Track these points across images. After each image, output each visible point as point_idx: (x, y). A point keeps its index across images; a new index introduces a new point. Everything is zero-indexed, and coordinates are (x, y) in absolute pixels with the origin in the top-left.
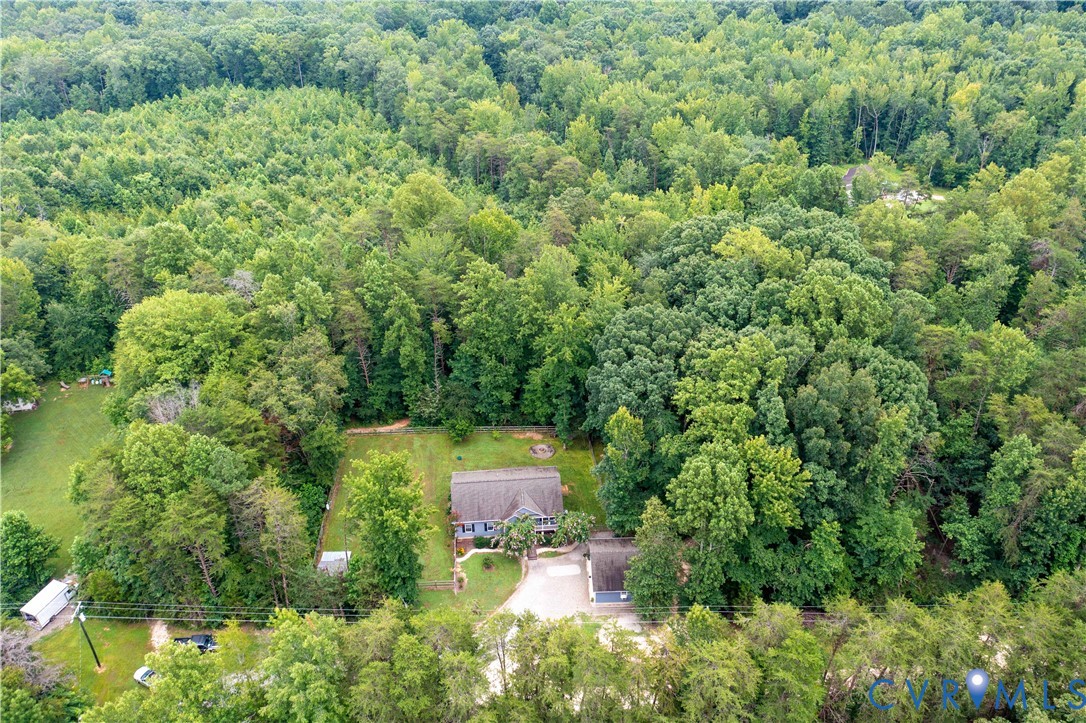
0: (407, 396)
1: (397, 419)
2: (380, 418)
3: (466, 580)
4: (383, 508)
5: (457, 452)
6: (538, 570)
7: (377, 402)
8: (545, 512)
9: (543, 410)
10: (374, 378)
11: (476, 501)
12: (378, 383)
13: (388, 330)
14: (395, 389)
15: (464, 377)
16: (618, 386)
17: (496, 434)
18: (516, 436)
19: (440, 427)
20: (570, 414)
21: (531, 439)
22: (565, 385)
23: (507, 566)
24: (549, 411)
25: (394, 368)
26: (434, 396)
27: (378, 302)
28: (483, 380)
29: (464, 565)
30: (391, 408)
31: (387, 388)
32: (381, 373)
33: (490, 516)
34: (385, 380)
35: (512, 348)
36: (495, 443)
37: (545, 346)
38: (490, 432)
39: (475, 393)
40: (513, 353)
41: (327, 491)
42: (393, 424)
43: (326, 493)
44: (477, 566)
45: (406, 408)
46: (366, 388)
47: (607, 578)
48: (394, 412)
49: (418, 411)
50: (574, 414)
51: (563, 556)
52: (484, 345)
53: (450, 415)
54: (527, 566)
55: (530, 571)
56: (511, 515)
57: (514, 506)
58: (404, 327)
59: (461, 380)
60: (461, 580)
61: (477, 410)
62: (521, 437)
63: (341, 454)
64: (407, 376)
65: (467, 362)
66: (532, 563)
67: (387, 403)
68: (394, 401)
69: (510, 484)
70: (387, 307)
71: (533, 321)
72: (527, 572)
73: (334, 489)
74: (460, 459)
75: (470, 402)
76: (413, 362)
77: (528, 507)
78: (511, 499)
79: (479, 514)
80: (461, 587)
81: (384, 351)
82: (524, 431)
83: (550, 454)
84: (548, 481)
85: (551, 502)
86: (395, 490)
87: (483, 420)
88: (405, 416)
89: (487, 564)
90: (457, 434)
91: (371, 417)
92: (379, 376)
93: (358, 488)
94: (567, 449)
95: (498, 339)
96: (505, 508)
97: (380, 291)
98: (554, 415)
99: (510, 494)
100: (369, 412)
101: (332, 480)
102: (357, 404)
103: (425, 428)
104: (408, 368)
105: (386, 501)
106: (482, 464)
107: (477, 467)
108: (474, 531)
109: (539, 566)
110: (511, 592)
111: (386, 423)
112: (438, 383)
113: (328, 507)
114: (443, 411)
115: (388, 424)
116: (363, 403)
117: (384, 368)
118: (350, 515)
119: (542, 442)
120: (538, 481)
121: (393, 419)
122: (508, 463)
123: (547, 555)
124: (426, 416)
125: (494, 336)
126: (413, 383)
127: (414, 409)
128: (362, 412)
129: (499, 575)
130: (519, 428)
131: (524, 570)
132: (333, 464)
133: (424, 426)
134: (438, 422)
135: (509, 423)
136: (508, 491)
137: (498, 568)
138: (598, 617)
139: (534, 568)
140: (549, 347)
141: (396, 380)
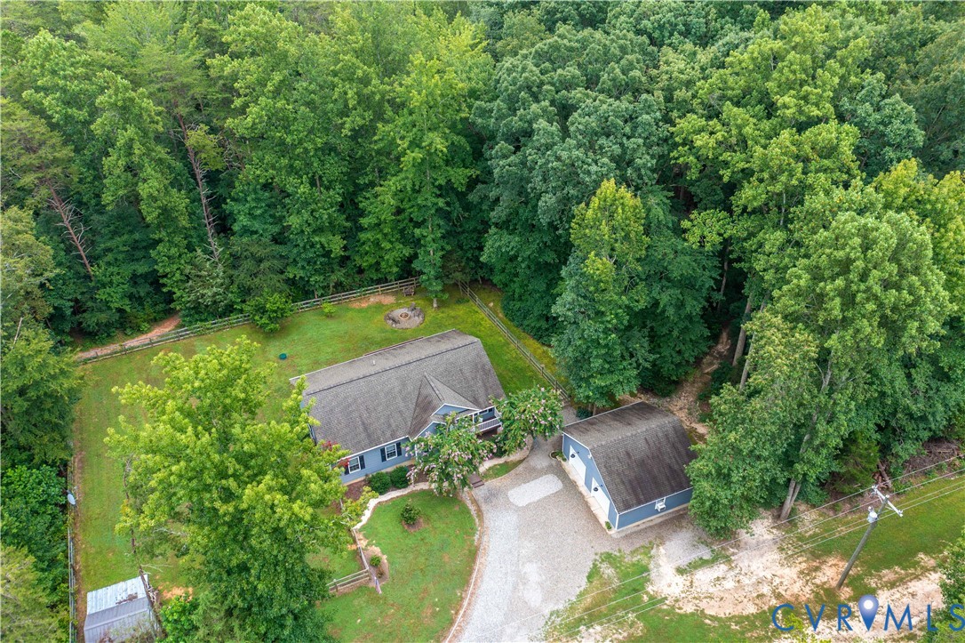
0: (165, 276)
1: (155, 321)
2: (125, 324)
3: (384, 558)
4: (232, 483)
5: (275, 348)
6: (495, 501)
7: (115, 296)
8: (476, 402)
9: (394, 253)
10: (98, 258)
11: (355, 415)
12: (109, 264)
13: (108, 155)
14: (142, 268)
15: (257, 225)
16: (576, 153)
17: (328, 307)
18: (356, 305)
19: (233, 316)
20: (443, 249)
21: (379, 306)
22: (435, 200)
23: (442, 510)
24: (407, 252)
25: (131, 232)
26: (215, 265)
27: (73, 111)
28: (294, 221)
29: (369, 530)
30: (141, 304)
31: (128, 270)
32: (109, 244)
33: (388, 434)
34: (120, 257)
35: (332, 159)
36: (329, 322)
37: (394, 139)
38: (317, 308)
39: (282, 250)
40: (334, 168)
41: (62, 470)
42: (149, 330)
43: (60, 474)
44: (392, 527)
45: (169, 298)
46: (88, 277)
47: (630, 482)
48: (149, 310)
49: (192, 297)
50: (448, 248)
51: (521, 468)
52: (284, 161)
53: (246, 292)
54: (475, 501)
55: (484, 507)
56: (426, 422)
57: (425, 406)
58: (137, 145)
59: (256, 232)
60: (375, 563)
61: (291, 276)
62: (364, 305)
63: (73, 394)
64: (160, 241)
65: (258, 200)
66: (479, 493)
67: (131, 297)
68: (143, 290)
69: (402, 372)
70: (94, 112)
71: (364, 101)
72: (479, 511)
73: (74, 463)
74: (283, 357)
75: (277, 264)
76: (166, 212)
77: (450, 401)
78: (414, 397)
79: (369, 436)
80: (381, 575)
81: (107, 198)
82: (364, 297)
83: (418, 320)
84: (463, 351)
85: (480, 384)
86: (247, 433)
87: (300, 290)
88: (169, 313)
89: (409, 518)
90: (270, 318)
91: (108, 325)
92: (109, 250)
93: (153, 451)
94: (438, 307)
95: (310, 146)
96: (409, 414)
97: (74, 86)
98: (415, 256)
99: (410, 388)
100: (103, 317)
101: (67, 447)
102: (78, 308)
103: (208, 324)
104: (159, 226)
105: (232, 466)
106: (322, 357)
107: (317, 364)
108: (363, 466)
109: (492, 496)
110: (473, 554)
111: (138, 330)
112: (214, 244)
113: (71, 499)
114: (234, 288)
115: (141, 332)
116: (90, 304)
117: (115, 233)
118: (146, 523)
119: (399, 305)
120: (448, 355)
121: (148, 322)
122: (362, 347)
123: (496, 472)
124: (208, 301)
125: (301, 142)
126: (174, 251)
127: (184, 296)
128: (90, 320)
129: (436, 529)
130: (357, 293)
131: (472, 508)
132: (62, 417)
133: (206, 320)
134: (230, 309)
135: (339, 287)
136: (404, 385)
137: (428, 519)
138: (633, 553)
139: (487, 500)
140: (402, 138)
141: (139, 254)
